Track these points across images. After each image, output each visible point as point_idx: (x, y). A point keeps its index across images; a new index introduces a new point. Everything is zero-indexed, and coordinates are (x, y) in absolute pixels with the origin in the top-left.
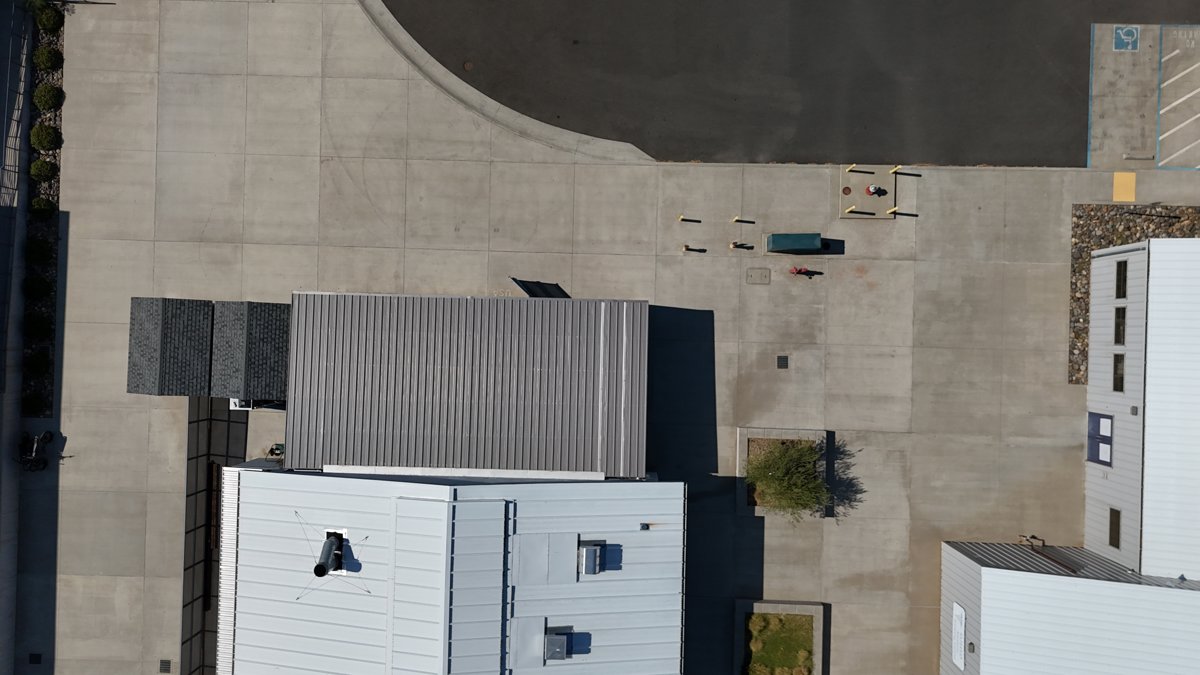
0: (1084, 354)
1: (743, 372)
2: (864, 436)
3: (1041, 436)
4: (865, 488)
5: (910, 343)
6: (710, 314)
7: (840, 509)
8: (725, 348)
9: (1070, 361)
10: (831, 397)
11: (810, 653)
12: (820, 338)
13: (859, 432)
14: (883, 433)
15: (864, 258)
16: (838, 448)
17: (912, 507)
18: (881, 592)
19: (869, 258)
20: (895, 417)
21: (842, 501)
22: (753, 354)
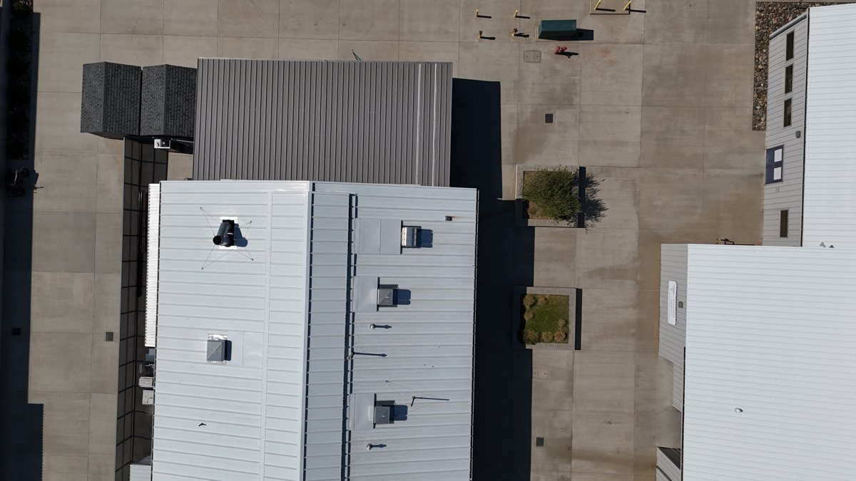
0: (764, 109)
1: (521, 126)
2: (606, 170)
3: (733, 168)
4: (606, 206)
5: (639, 103)
6: (498, 84)
7: (588, 222)
8: (508, 109)
9: (754, 114)
10: (582, 143)
11: (567, 322)
12: (576, 100)
13: (602, 167)
14: (619, 167)
15: (608, 43)
16: (588, 179)
17: (640, 220)
18: (618, 281)
19: (611, 43)
20: (628, 156)
21: (590, 216)
22: (528, 113)
